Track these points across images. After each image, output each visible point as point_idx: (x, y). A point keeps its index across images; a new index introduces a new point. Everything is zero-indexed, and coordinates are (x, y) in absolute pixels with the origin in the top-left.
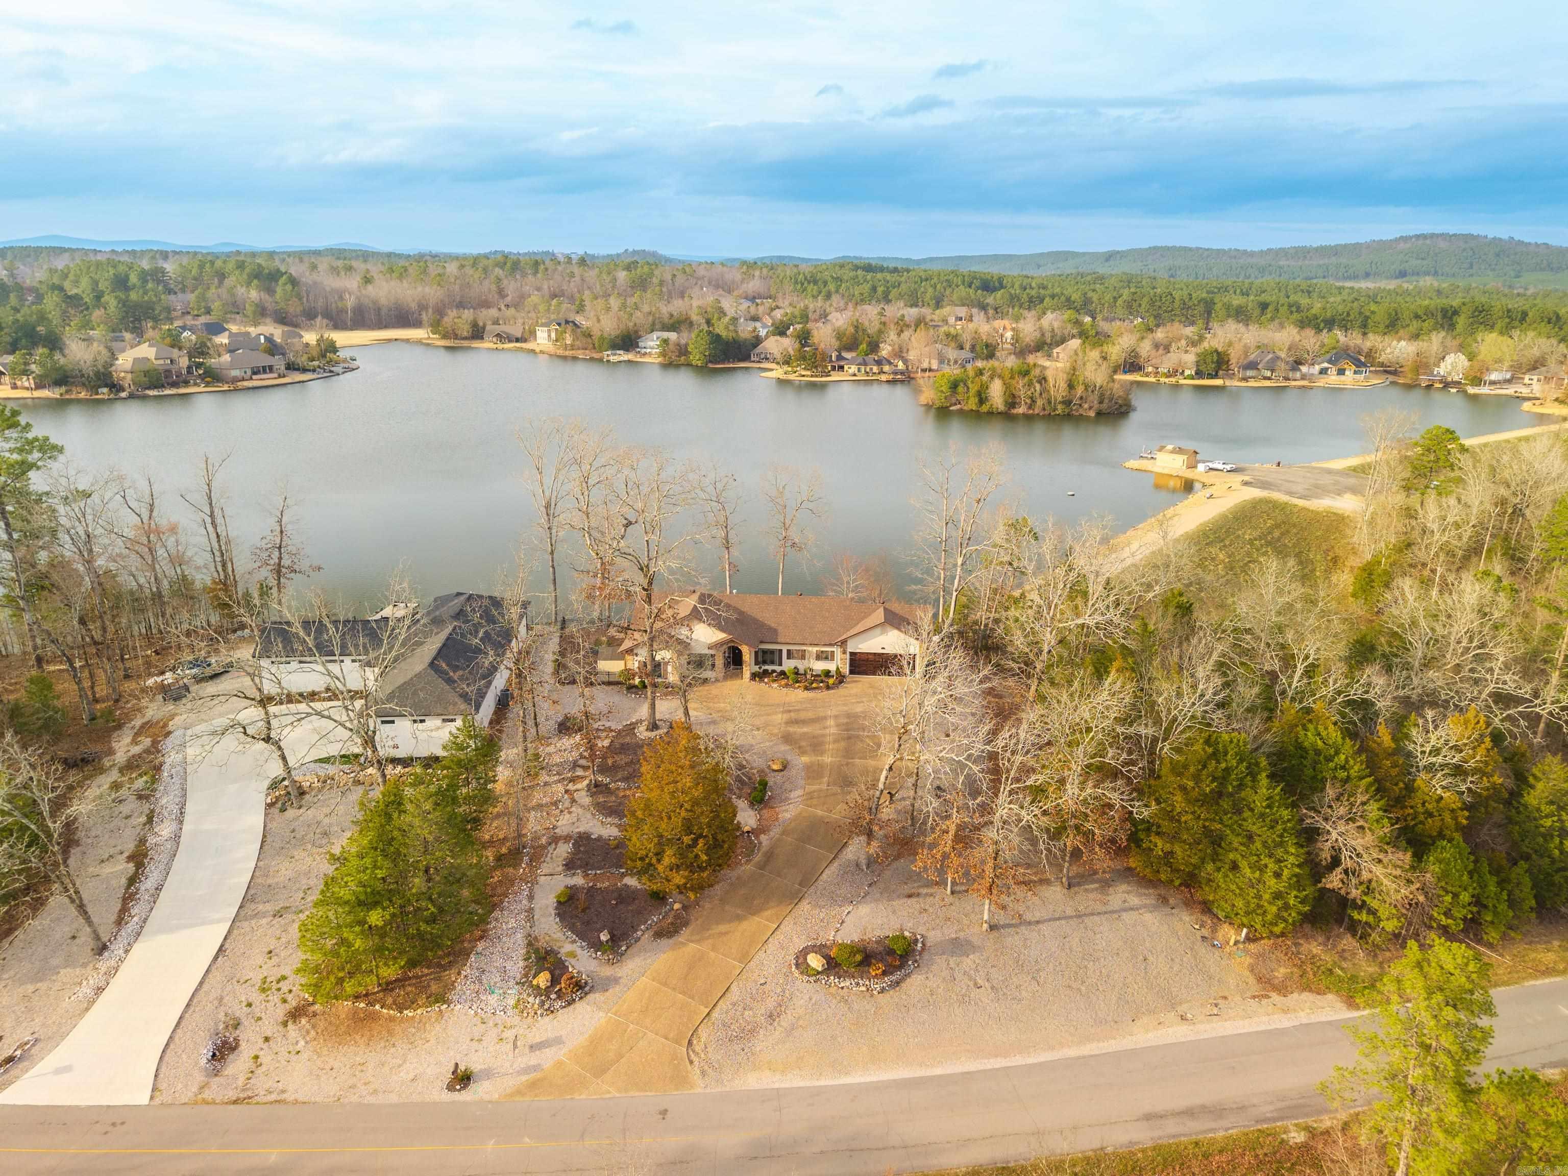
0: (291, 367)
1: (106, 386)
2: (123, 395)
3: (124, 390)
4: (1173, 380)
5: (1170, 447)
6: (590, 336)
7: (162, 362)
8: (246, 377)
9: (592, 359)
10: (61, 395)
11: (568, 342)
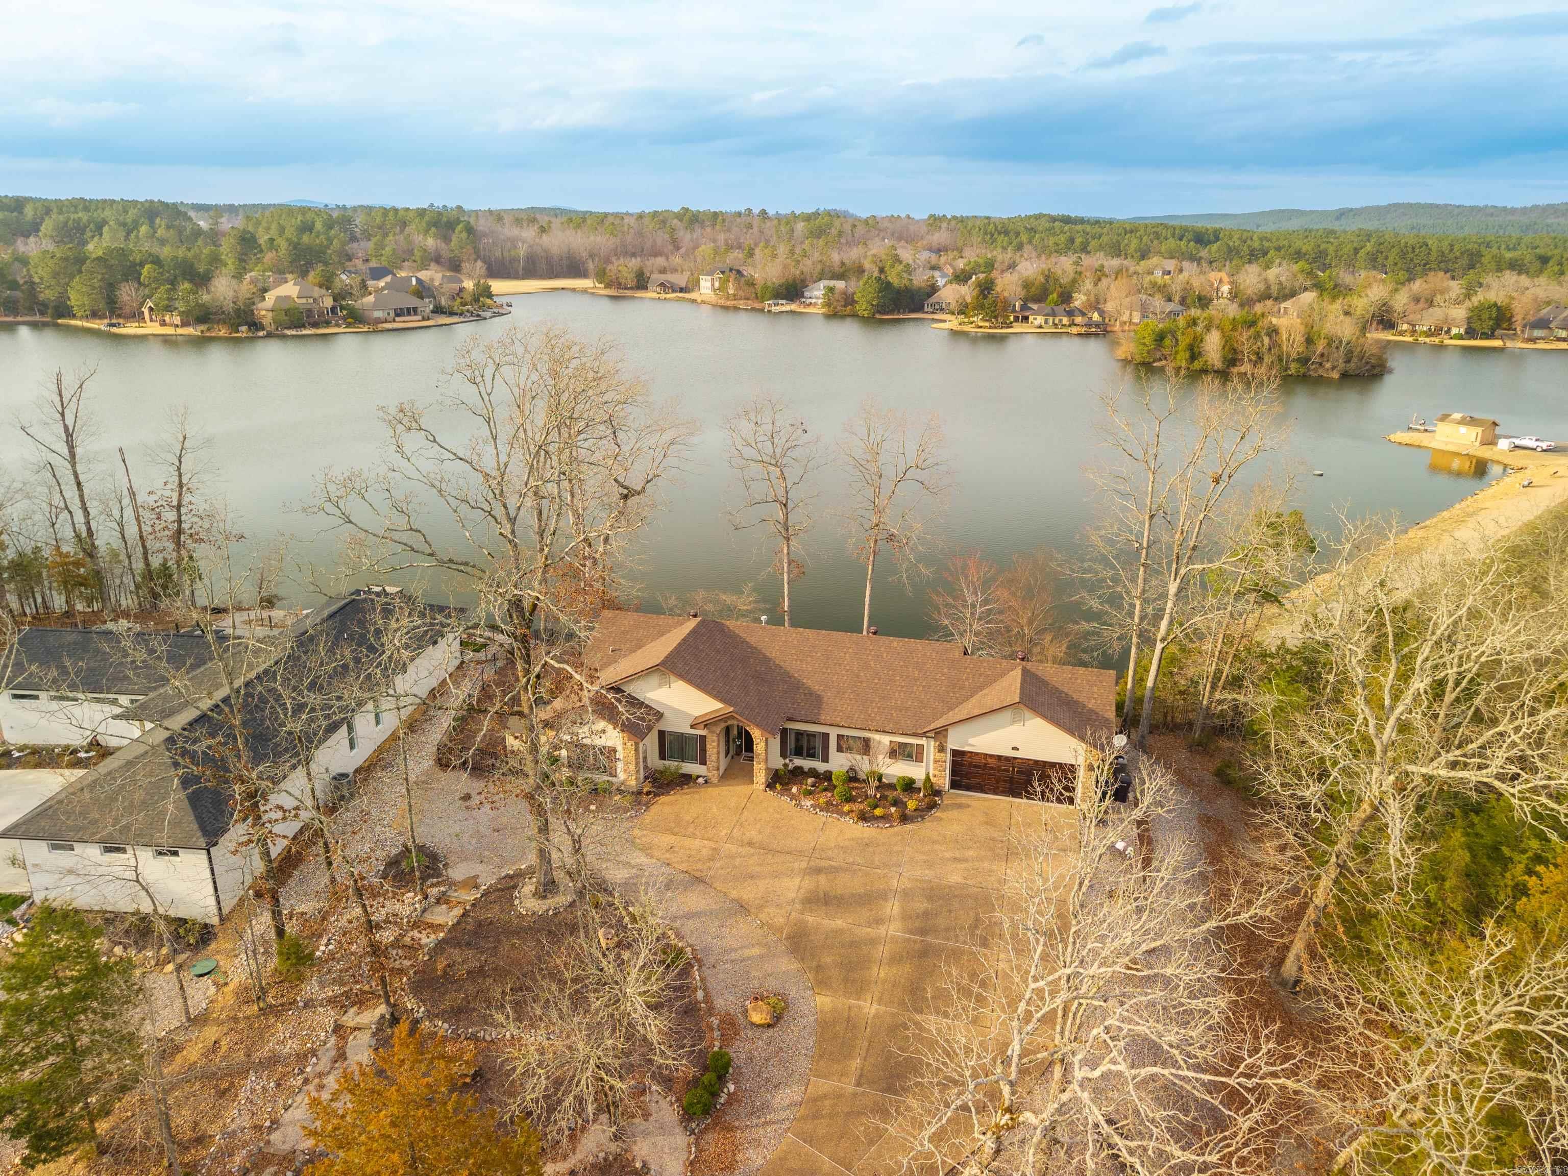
0: (439, 310)
1: (246, 324)
2: (261, 334)
3: (263, 329)
4: (1436, 340)
5: (1457, 416)
6: (753, 285)
7: (304, 301)
8: (389, 319)
9: (753, 309)
10: (202, 332)
11: (731, 292)
